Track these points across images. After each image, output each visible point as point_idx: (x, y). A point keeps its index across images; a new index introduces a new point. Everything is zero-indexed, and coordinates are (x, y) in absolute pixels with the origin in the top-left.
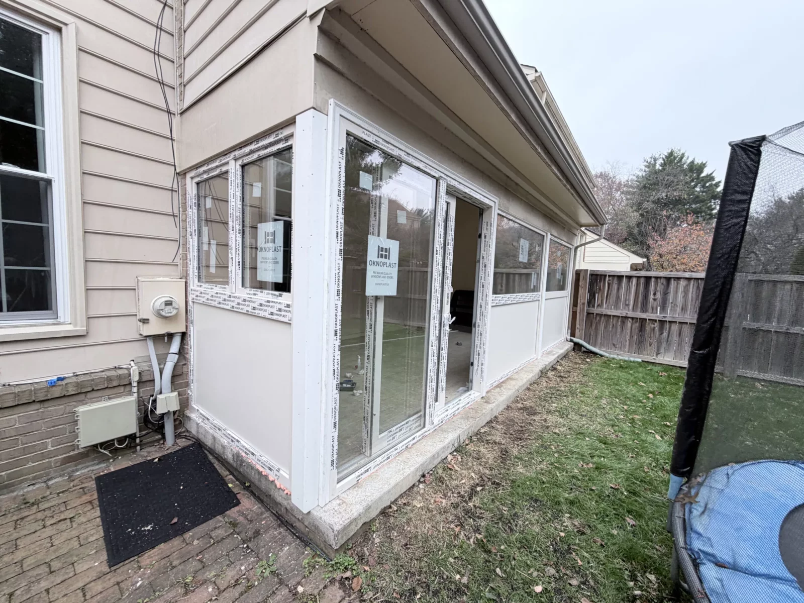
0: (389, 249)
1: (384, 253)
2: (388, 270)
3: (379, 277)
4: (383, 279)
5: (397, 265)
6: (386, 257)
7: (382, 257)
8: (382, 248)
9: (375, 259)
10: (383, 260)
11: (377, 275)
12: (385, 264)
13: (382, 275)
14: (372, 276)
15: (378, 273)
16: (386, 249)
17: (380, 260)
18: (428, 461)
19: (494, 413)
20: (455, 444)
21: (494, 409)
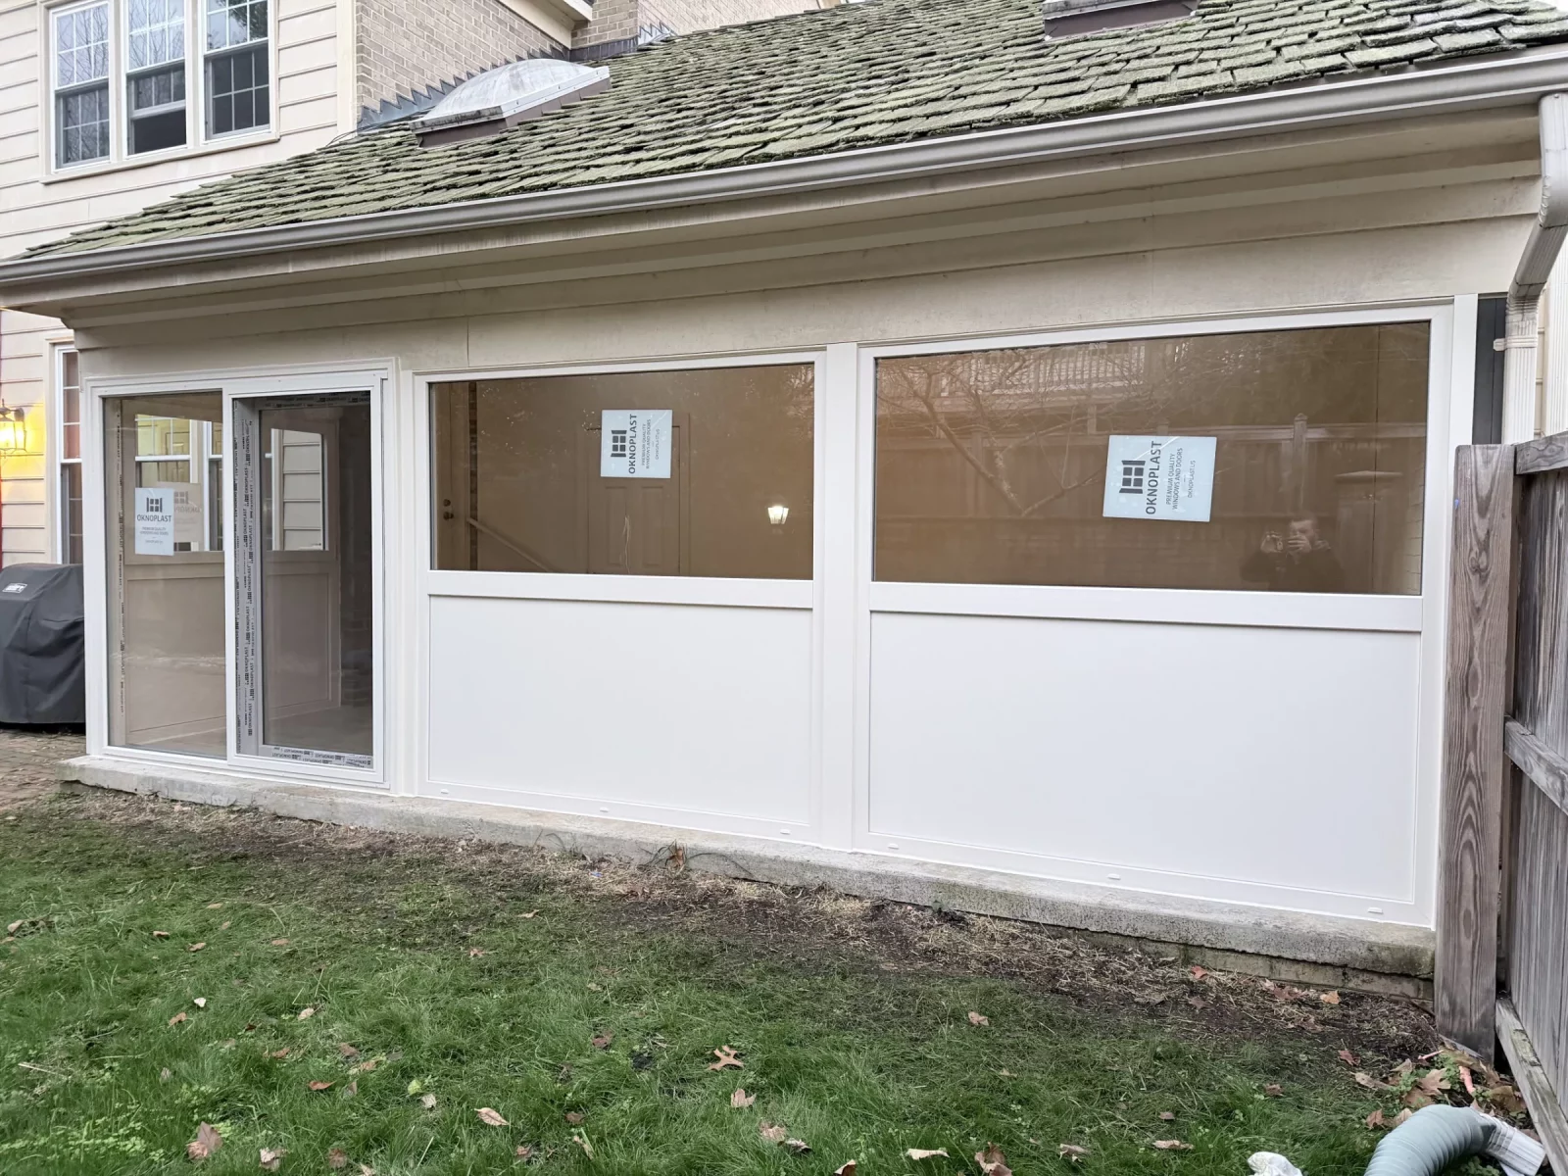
0: (162, 499)
1: (155, 505)
2: (162, 524)
3: (150, 533)
4: (154, 535)
5: (172, 519)
6: (157, 509)
7: (152, 509)
9: (144, 512)
10: (155, 513)
11: (147, 531)
12: (156, 517)
13: (153, 531)
14: (141, 533)
15: (149, 529)
16: (158, 500)
17: (150, 513)
18: (163, 782)
19: (340, 815)
20: (217, 797)
21: (341, 808)
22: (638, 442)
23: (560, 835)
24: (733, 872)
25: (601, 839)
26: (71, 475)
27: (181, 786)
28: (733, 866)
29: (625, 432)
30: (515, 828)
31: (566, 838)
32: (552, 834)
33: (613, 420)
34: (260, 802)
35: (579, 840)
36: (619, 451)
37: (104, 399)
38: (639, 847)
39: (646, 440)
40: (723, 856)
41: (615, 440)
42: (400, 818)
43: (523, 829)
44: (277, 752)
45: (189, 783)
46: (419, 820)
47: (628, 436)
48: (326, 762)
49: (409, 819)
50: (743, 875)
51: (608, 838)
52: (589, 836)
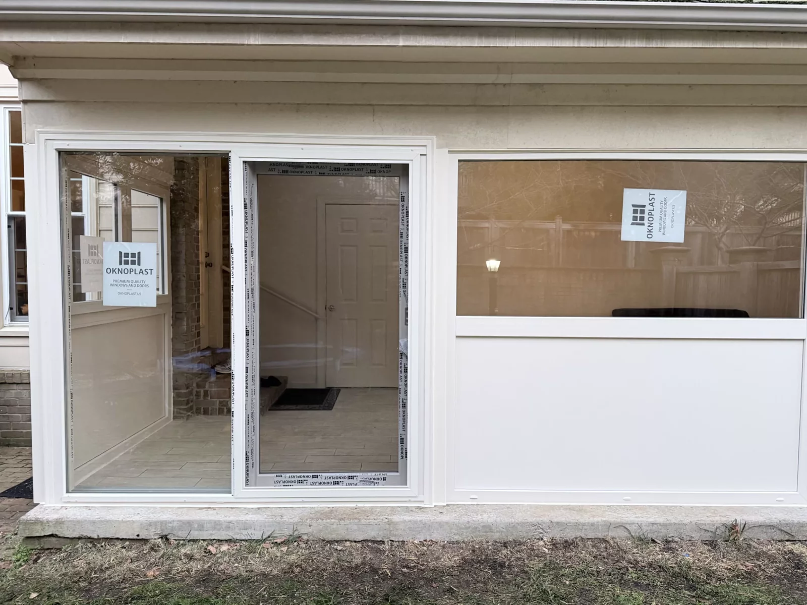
0: (139, 253)
1: (130, 259)
2: (141, 277)
3: (124, 285)
4: (130, 288)
5: (154, 272)
6: (133, 263)
7: (126, 263)
8: (127, 255)
9: (116, 265)
10: (129, 266)
11: (116, 283)
12: (131, 271)
13: (128, 284)
14: (112, 285)
15: (121, 281)
16: (133, 255)
17: (124, 266)
18: (175, 524)
19: (400, 532)
20: (250, 531)
21: (401, 527)
22: (656, 214)
23: (627, 526)
24: (778, 536)
25: (664, 525)
26: (18, 228)
27: (201, 526)
28: (778, 532)
29: (644, 206)
30: (584, 525)
31: (633, 528)
32: (622, 526)
33: (632, 197)
34: (303, 530)
35: (645, 529)
36: (638, 219)
37: (60, 152)
38: (699, 528)
39: (663, 213)
40: (771, 526)
41: (635, 212)
42: (467, 528)
43: (592, 525)
44: (279, 479)
45: (210, 522)
46: (488, 528)
47: (647, 209)
48: (337, 483)
49: (476, 528)
50: (787, 537)
51: (670, 524)
52: (653, 524)
